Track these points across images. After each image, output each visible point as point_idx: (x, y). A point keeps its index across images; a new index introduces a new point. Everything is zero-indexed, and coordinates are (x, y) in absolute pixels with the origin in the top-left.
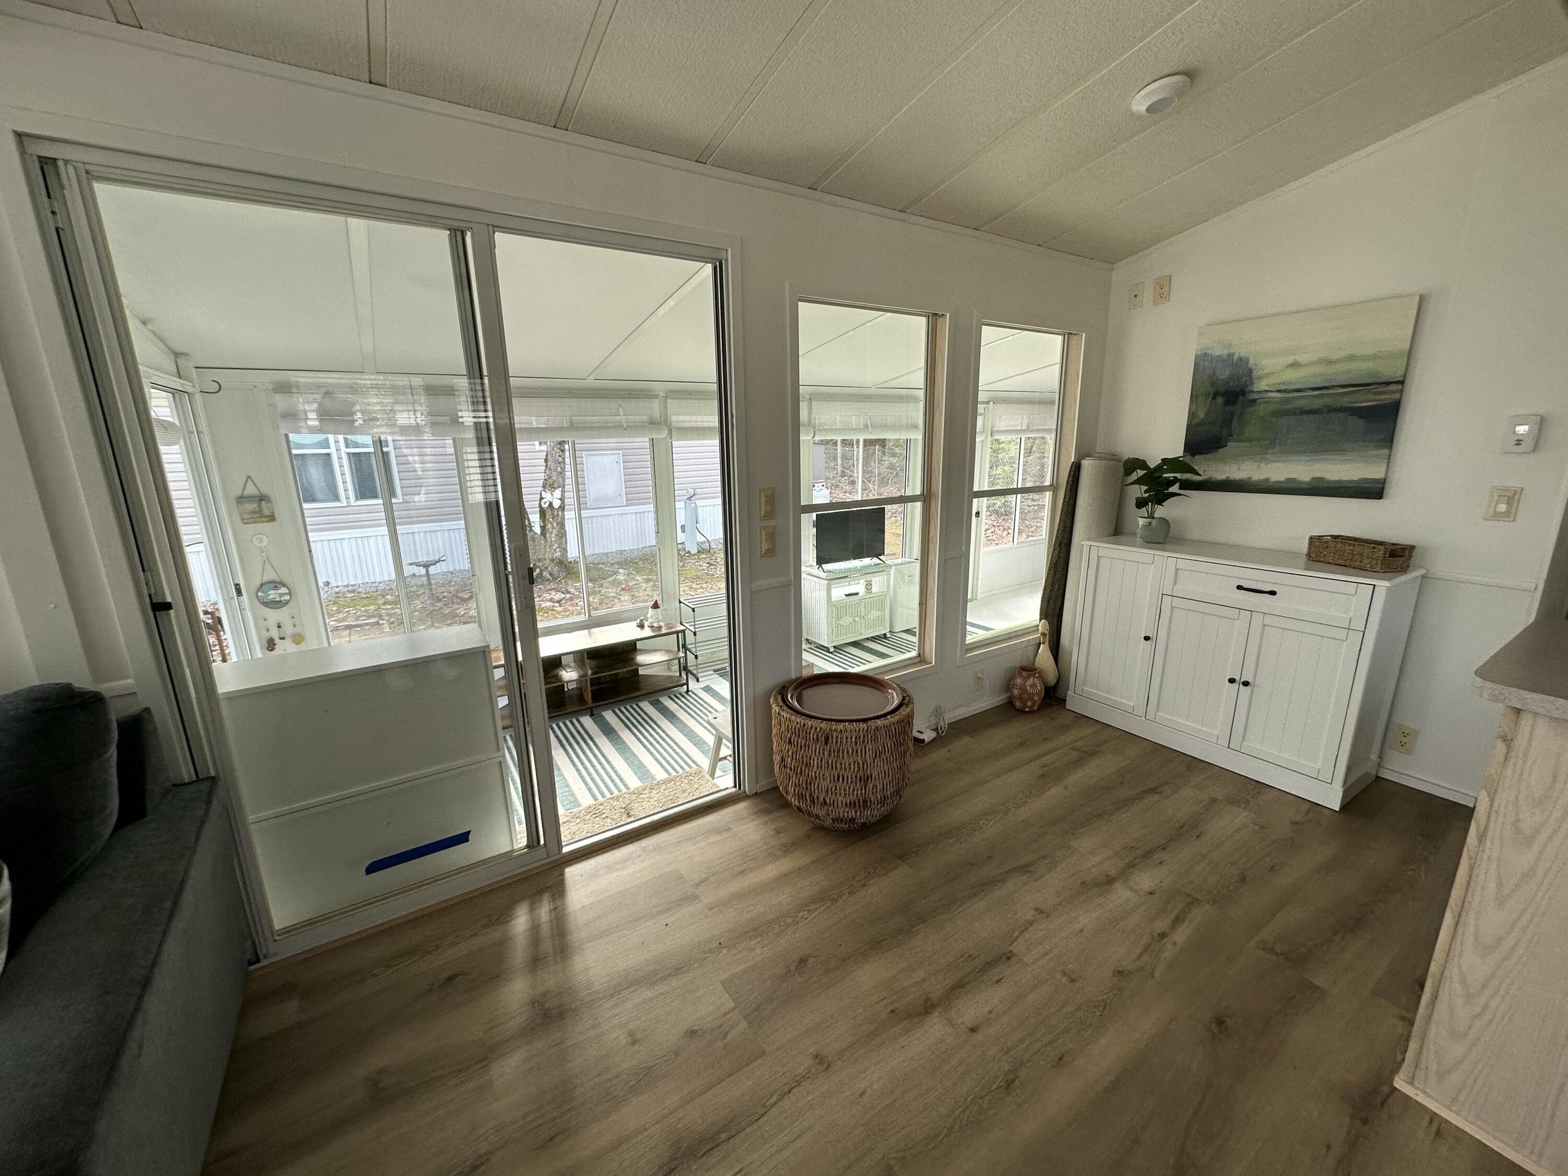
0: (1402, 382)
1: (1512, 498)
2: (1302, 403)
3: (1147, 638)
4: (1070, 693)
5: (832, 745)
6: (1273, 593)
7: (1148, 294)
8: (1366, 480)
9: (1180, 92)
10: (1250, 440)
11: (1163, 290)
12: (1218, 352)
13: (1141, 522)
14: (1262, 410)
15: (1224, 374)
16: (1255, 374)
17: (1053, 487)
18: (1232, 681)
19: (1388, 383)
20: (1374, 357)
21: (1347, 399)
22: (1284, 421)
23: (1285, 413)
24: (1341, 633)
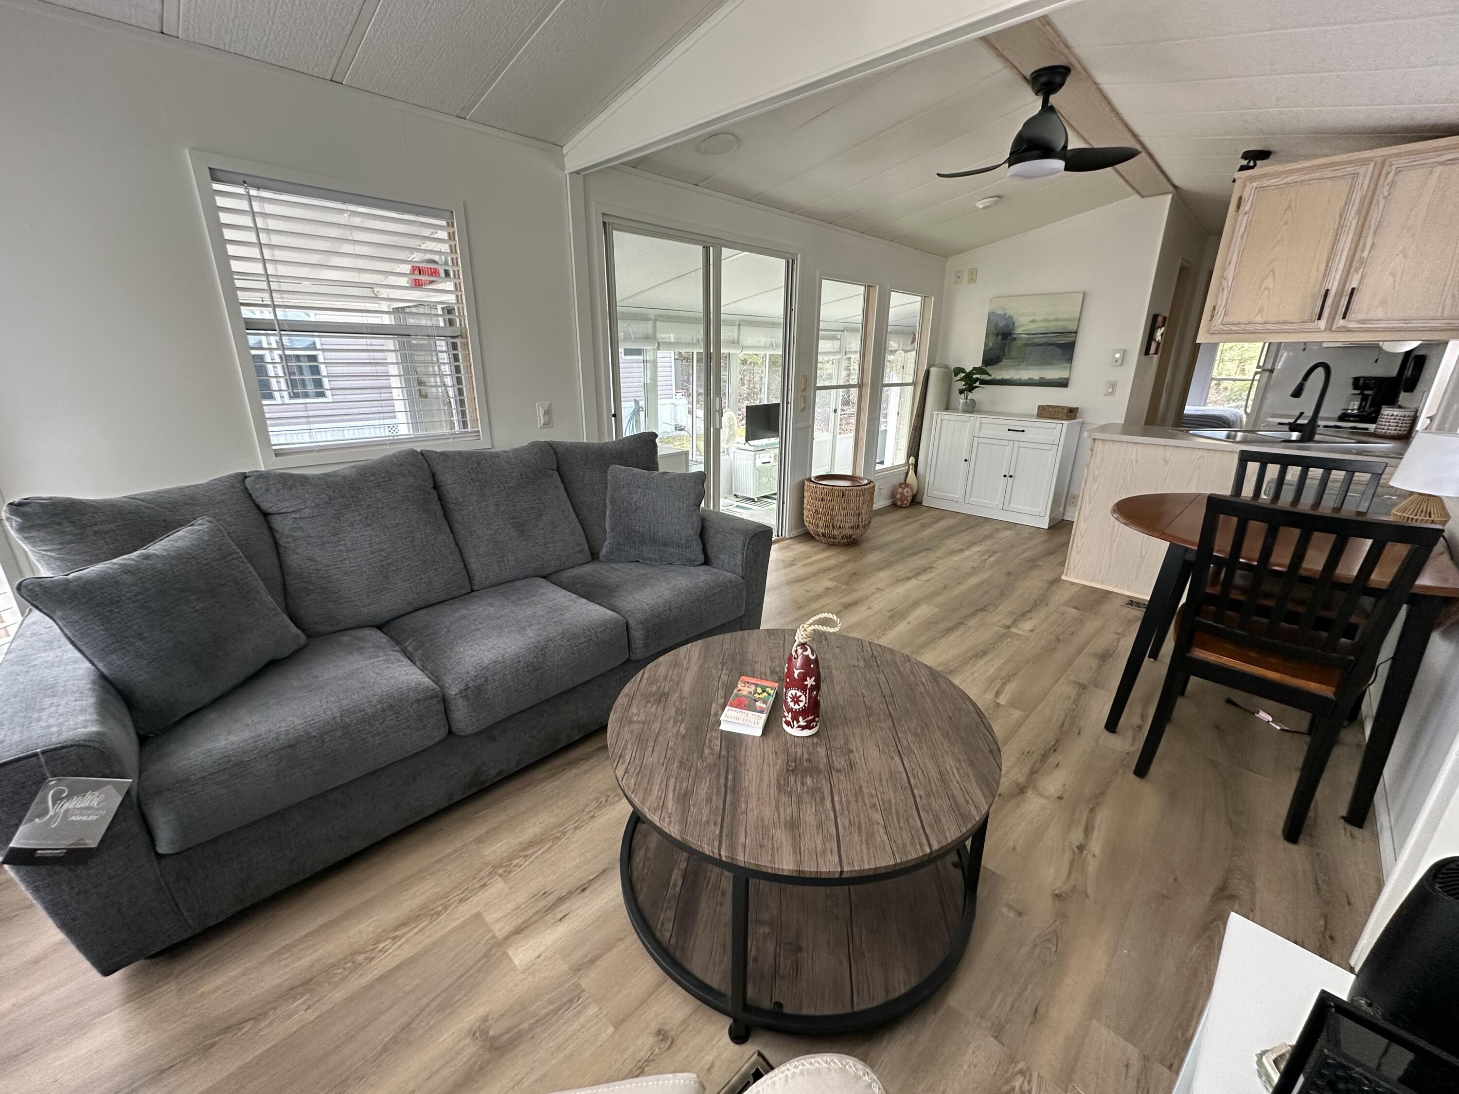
0: (1076, 332)
1: (1113, 385)
2: (1036, 341)
3: (966, 460)
4: (925, 496)
5: (845, 498)
6: (1023, 431)
7: (965, 277)
8: (1061, 378)
9: (996, 203)
10: (1013, 358)
11: (973, 275)
12: (1000, 312)
13: (962, 401)
14: (1018, 343)
15: (1002, 324)
16: (1016, 324)
17: (914, 384)
18: (1005, 476)
19: (1071, 333)
20: (1065, 320)
21: (1055, 339)
22: (1028, 348)
23: (1029, 345)
24: (1050, 447)
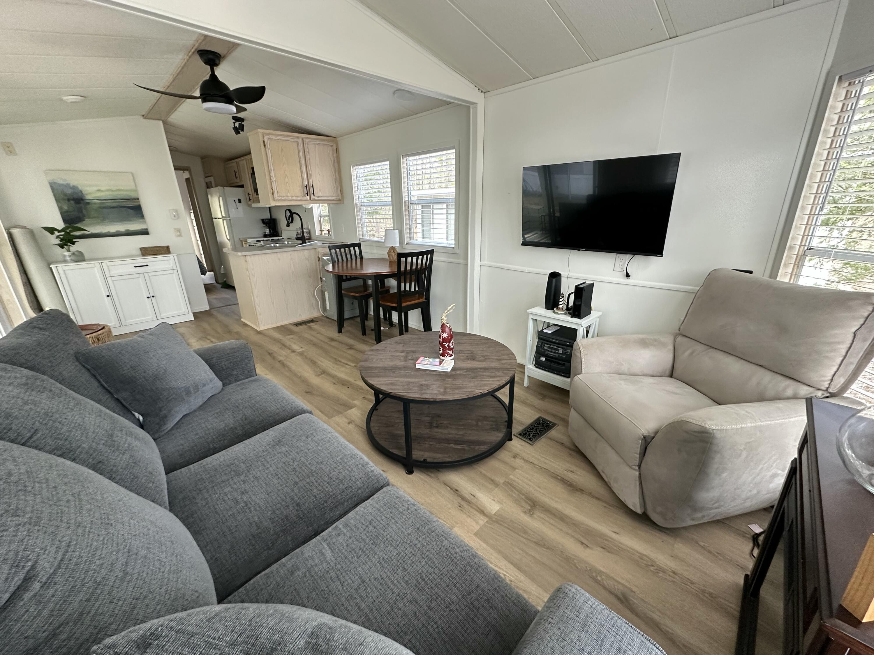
0: (138, 199)
2: (109, 204)
3: (108, 296)
6: (147, 265)
8: (143, 229)
10: (94, 217)
11: (10, 149)
12: (60, 182)
13: (67, 254)
14: (93, 206)
15: (69, 192)
16: (84, 192)
18: (148, 298)
19: (134, 199)
20: (127, 190)
21: (124, 203)
22: (105, 210)
23: (104, 208)
24: (171, 272)
